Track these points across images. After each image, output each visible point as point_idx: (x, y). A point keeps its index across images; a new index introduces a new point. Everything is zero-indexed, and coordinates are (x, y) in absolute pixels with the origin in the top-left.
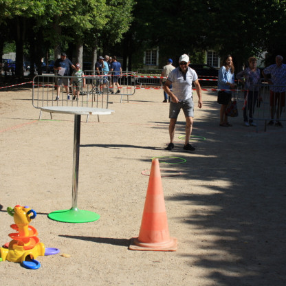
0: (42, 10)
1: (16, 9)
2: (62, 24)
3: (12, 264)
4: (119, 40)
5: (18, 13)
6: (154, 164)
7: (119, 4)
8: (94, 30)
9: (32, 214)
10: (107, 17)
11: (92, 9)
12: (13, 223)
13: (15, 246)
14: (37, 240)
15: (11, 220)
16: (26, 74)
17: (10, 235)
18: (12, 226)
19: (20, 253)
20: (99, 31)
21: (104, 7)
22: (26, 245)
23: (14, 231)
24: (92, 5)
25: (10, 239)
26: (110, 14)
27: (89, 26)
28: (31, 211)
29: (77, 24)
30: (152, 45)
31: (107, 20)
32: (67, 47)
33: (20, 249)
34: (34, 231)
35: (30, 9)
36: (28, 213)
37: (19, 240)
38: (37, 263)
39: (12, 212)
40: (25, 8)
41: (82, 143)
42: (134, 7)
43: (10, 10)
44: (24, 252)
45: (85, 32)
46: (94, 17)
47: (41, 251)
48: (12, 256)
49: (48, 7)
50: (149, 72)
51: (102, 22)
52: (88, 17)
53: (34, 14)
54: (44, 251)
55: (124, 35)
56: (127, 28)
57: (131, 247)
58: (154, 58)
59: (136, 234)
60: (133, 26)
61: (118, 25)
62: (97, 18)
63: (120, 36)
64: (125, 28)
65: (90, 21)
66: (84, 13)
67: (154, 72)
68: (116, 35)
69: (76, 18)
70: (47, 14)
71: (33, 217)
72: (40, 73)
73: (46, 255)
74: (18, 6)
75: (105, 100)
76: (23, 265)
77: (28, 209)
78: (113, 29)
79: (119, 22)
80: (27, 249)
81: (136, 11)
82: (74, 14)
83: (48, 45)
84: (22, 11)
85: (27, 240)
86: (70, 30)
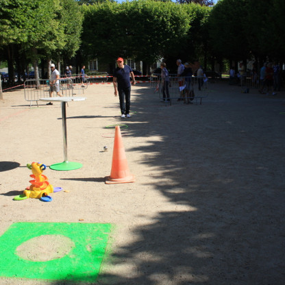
0: (26, 39)
1: (10, 39)
2: (38, 47)
3: (34, 199)
4: (73, 56)
5: (11, 41)
6: (117, 129)
7: (72, 33)
8: (58, 50)
9: (43, 167)
10: (65, 41)
11: (56, 37)
12: (32, 174)
13: (34, 188)
14: (47, 183)
15: (30, 172)
16: (16, 80)
17: (30, 182)
18: (31, 176)
19: (39, 192)
20: (60, 50)
21: (63, 35)
22: (41, 187)
23: (33, 179)
24: (56, 35)
25: (30, 184)
26: (67, 39)
27: (55, 48)
28: (43, 165)
29: (47, 47)
30: (93, 58)
31: (66, 43)
32: (40, 62)
33: (38, 190)
34: (45, 178)
35: (18, 39)
36: (41, 167)
37: (36, 185)
38: (50, 198)
39: (30, 167)
40: (15, 38)
41: (67, 116)
42: (82, 34)
43: (6, 39)
44: (41, 191)
45: (52, 51)
46: (57, 41)
47: (51, 190)
48: (33, 195)
49: (29, 37)
50: (92, 74)
51: (63, 45)
52: (53, 42)
53: (21, 42)
54: (53, 190)
55: (76, 52)
56: (78, 48)
57: (107, 182)
58: (95, 65)
59: (108, 174)
60: (82, 46)
61: (72, 46)
62: (59, 42)
63: (74, 53)
64: (77, 48)
65: (55, 45)
66: (51, 40)
67: (95, 74)
68: (72, 52)
69: (46, 43)
70: (29, 41)
71: (44, 169)
72: (24, 80)
73: (54, 192)
74: (11, 37)
75: (71, 93)
76: (41, 200)
77: (41, 164)
78: (69, 49)
79: (73, 44)
80: (42, 189)
81: (83, 37)
82: (45, 41)
83: (30, 61)
84: (13, 40)
85: (41, 184)
86: (42, 51)
